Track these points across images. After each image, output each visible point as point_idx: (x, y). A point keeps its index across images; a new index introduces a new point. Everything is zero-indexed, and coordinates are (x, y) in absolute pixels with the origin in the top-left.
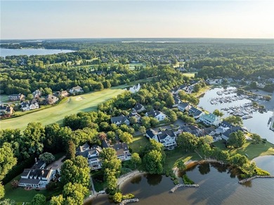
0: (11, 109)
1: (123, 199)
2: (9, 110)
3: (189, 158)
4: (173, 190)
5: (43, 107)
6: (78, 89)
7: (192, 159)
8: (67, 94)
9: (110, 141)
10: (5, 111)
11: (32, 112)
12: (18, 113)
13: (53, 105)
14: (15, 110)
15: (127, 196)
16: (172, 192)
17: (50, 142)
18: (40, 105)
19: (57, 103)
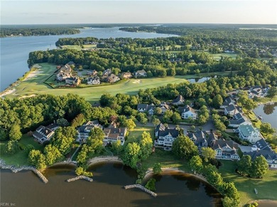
0: (79, 81)
1: (82, 174)
2: (76, 82)
3: (178, 165)
4: (127, 187)
5: (104, 84)
6: (142, 73)
7: (179, 168)
8: (130, 75)
9: (118, 124)
10: (74, 82)
11: (94, 86)
12: (83, 85)
13: (112, 84)
14: (82, 83)
15: (87, 173)
16: (124, 188)
17: (70, 111)
18: (101, 81)
19: (116, 82)
